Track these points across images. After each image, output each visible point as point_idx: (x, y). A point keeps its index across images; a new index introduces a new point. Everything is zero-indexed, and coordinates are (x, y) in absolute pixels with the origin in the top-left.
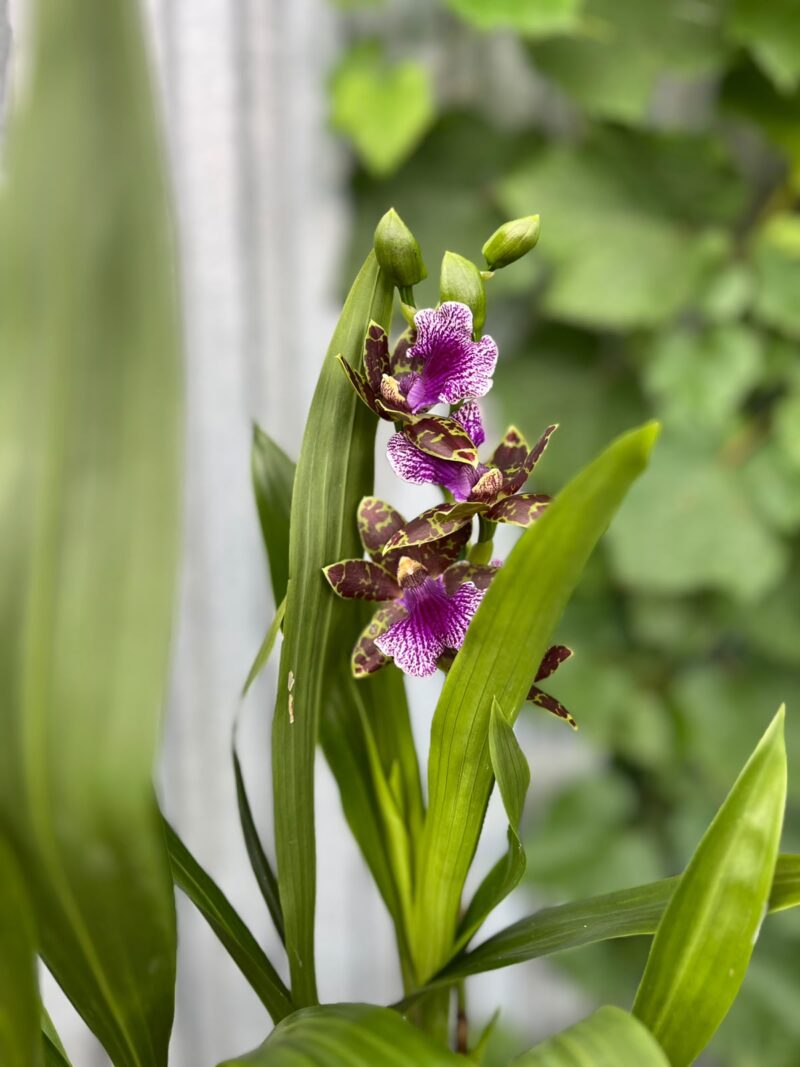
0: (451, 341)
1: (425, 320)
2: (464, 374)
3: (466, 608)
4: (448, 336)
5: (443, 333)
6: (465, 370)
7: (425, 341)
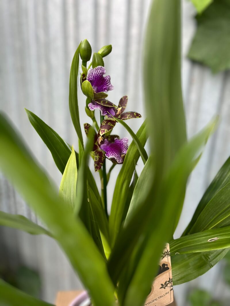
0: (100, 76)
1: (91, 71)
2: (108, 85)
3: (123, 143)
4: (100, 75)
5: (98, 74)
6: (107, 84)
7: (92, 77)
